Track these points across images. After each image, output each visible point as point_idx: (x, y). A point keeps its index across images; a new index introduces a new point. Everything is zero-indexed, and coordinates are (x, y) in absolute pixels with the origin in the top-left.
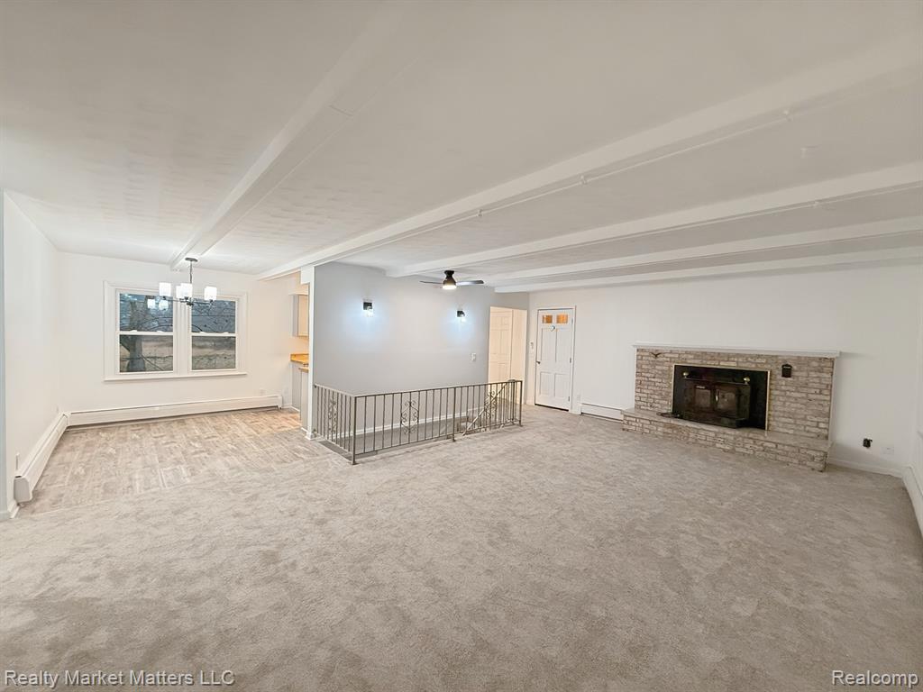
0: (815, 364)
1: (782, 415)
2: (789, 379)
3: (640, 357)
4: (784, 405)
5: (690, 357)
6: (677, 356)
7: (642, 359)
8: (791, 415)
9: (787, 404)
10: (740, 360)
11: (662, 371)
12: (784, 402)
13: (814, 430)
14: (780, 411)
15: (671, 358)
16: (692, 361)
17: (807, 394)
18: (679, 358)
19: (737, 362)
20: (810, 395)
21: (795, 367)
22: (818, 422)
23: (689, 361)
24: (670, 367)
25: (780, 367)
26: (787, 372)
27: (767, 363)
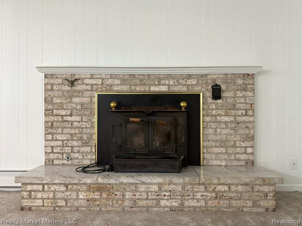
0: (240, 81)
1: (214, 144)
2: (219, 101)
3: (49, 87)
4: (215, 133)
5: (117, 82)
6: (100, 82)
7: (52, 90)
8: (223, 143)
9: (219, 130)
10: (172, 82)
11: (82, 104)
12: (216, 129)
13: (243, 157)
14: (213, 141)
15: (92, 85)
16: (119, 88)
17: (235, 116)
18: (102, 84)
19: (169, 86)
20: (238, 118)
21: (223, 87)
22: (246, 147)
23: (115, 88)
24: (91, 97)
25: (210, 88)
26: (217, 93)
27: (197, 84)
